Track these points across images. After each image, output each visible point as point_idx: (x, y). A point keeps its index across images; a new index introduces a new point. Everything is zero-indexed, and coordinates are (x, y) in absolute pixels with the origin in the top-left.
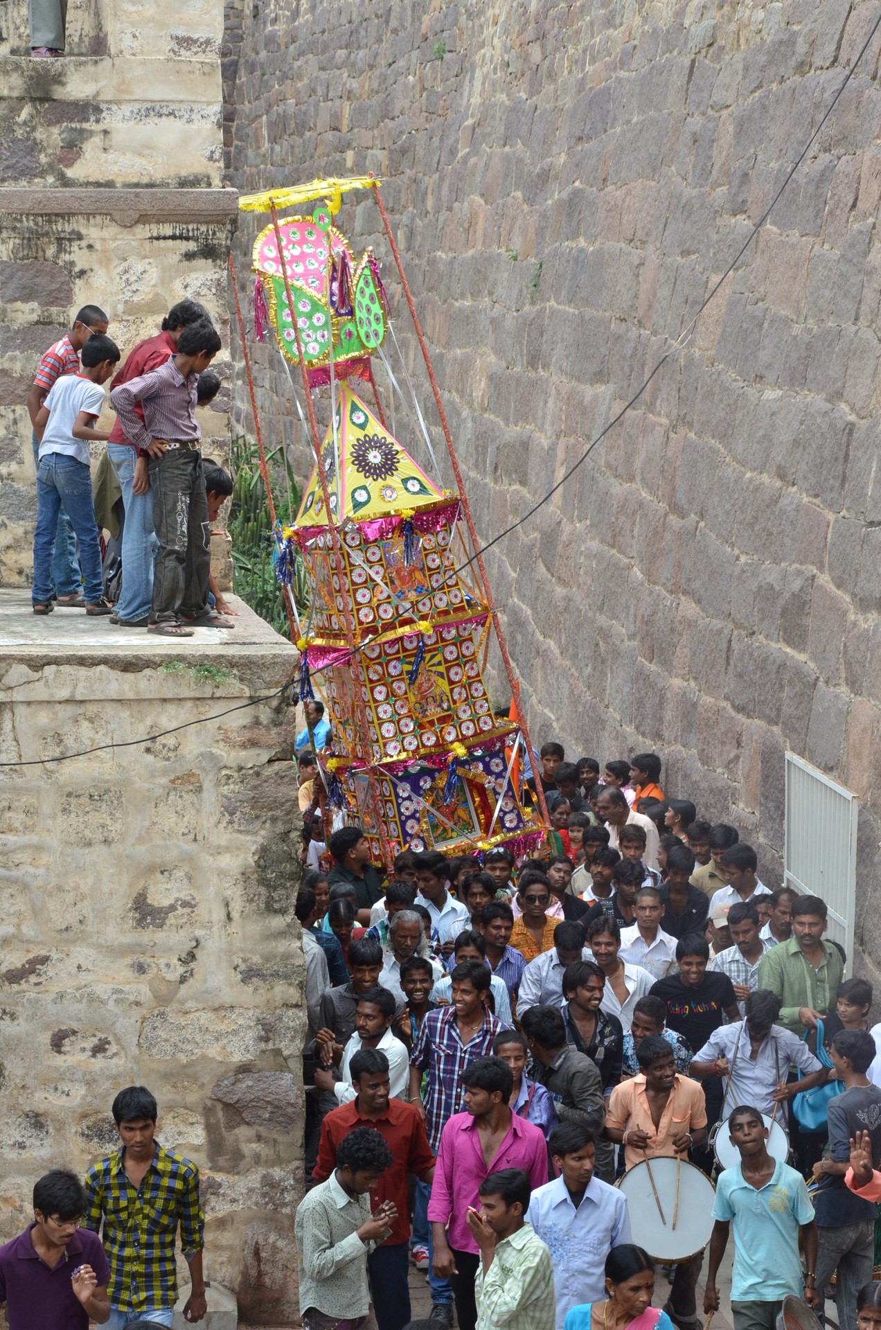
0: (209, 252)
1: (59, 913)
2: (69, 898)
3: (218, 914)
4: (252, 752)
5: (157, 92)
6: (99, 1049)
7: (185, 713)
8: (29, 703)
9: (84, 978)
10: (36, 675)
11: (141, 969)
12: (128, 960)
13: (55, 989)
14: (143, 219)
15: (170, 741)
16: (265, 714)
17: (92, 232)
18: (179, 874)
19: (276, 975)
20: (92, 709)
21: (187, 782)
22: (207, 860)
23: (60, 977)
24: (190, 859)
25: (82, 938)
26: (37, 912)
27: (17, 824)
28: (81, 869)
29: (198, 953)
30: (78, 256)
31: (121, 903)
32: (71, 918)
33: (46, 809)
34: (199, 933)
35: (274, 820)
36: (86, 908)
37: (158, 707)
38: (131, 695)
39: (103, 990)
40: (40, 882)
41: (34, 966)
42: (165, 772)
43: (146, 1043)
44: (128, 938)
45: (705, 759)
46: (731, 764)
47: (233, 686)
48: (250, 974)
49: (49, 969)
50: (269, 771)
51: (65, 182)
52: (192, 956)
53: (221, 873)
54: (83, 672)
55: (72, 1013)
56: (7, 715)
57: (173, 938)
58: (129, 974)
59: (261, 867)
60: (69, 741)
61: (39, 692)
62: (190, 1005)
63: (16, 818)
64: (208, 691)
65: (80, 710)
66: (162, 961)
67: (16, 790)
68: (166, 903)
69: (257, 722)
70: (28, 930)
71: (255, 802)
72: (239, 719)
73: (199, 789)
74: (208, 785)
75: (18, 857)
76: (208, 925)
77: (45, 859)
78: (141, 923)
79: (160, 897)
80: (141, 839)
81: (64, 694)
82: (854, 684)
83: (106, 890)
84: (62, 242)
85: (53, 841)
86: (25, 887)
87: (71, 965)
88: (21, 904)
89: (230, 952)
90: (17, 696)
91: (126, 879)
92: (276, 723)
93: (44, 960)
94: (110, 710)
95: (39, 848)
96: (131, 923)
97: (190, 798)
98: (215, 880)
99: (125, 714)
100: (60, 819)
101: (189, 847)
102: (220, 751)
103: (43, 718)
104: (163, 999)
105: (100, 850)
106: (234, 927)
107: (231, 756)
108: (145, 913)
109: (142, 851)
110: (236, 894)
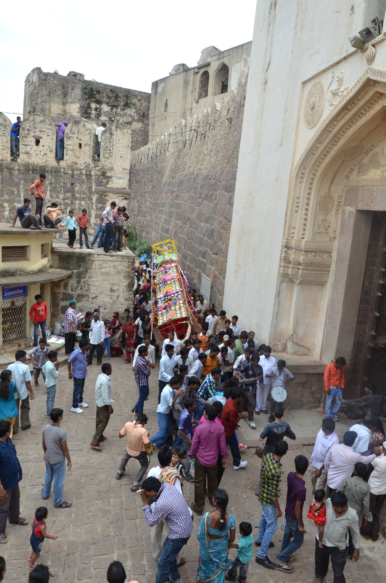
0: (126, 199)
1: (100, 290)
2: (102, 288)
3: (122, 291)
4: (128, 269)
5: (120, 176)
6: (105, 309)
7: (119, 263)
9: (103, 299)
10: (97, 256)
11: (111, 298)
12: (109, 297)
13: (99, 300)
14: (117, 193)
15: (117, 267)
16: (130, 264)
17: (110, 195)
18: (117, 285)
19: (130, 300)
20: (106, 262)
21: (119, 272)
22: (121, 284)
23: (100, 299)
24: (119, 283)
25: (103, 293)
26: (97, 289)
30: (107, 198)
31: (109, 289)
32: (102, 290)
33: (99, 275)
34: (119, 294)
35: (131, 278)
36: (104, 289)
37: (115, 262)
38: (112, 260)
39: (106, 301)
40: (98, 285)
41: (96, 297)
42: (116, 271)
43: (111, 309)
44: (109, 294)
45: (191, 274)
46: (194, 275)
47: (126, 260)
48: (126, 300)
49: (98, 298)
50: (130, 272)
51: (106, 187)
52: (118, 297)
53: (123, 285)
54: (105, 256)
55: (101, 304)
56: (94, 262)
57: (116, 294)
58: (110, 299)
59: (129, 285)
60: (103, 266)
61: (99, 259)
62: (118, 303)
63: (95, 276)
64: (122, 260)
66: (114, 297)
67: (95, 272)
69: (129, 265)
70: (96, 292)
71: (128, 276)
72: (126, 264)
73: (120, 274)
74: (122, 273)
75: (95, 282)
76: (121, 293)
77: (98, 282)
78: (111, 292)
79: (114, 288)
80: (112, 280)
81: (102, 259)
82: (212, 265)
83: (107, 287)
84: (105, 196)
85: (100, 280)
86: (95, 286)
87: (101, 297)
88: (95, 288)
89: (124, 297)
90: (96, 259)
91: (110, 286)
92: (132, 265)
93: (98, 296)
94: (109, 262)
95: (98, 281)
99: (111, 263)
100: (101, 277)
101: (119, 282)
102: (124, 268)
103: (99, 262)
104: (114, 302)
105: (106, 281)
106: (124, 293)
107: (125, 269)
108: (112, 290)
109: (112, 282)
110: (125, 288)
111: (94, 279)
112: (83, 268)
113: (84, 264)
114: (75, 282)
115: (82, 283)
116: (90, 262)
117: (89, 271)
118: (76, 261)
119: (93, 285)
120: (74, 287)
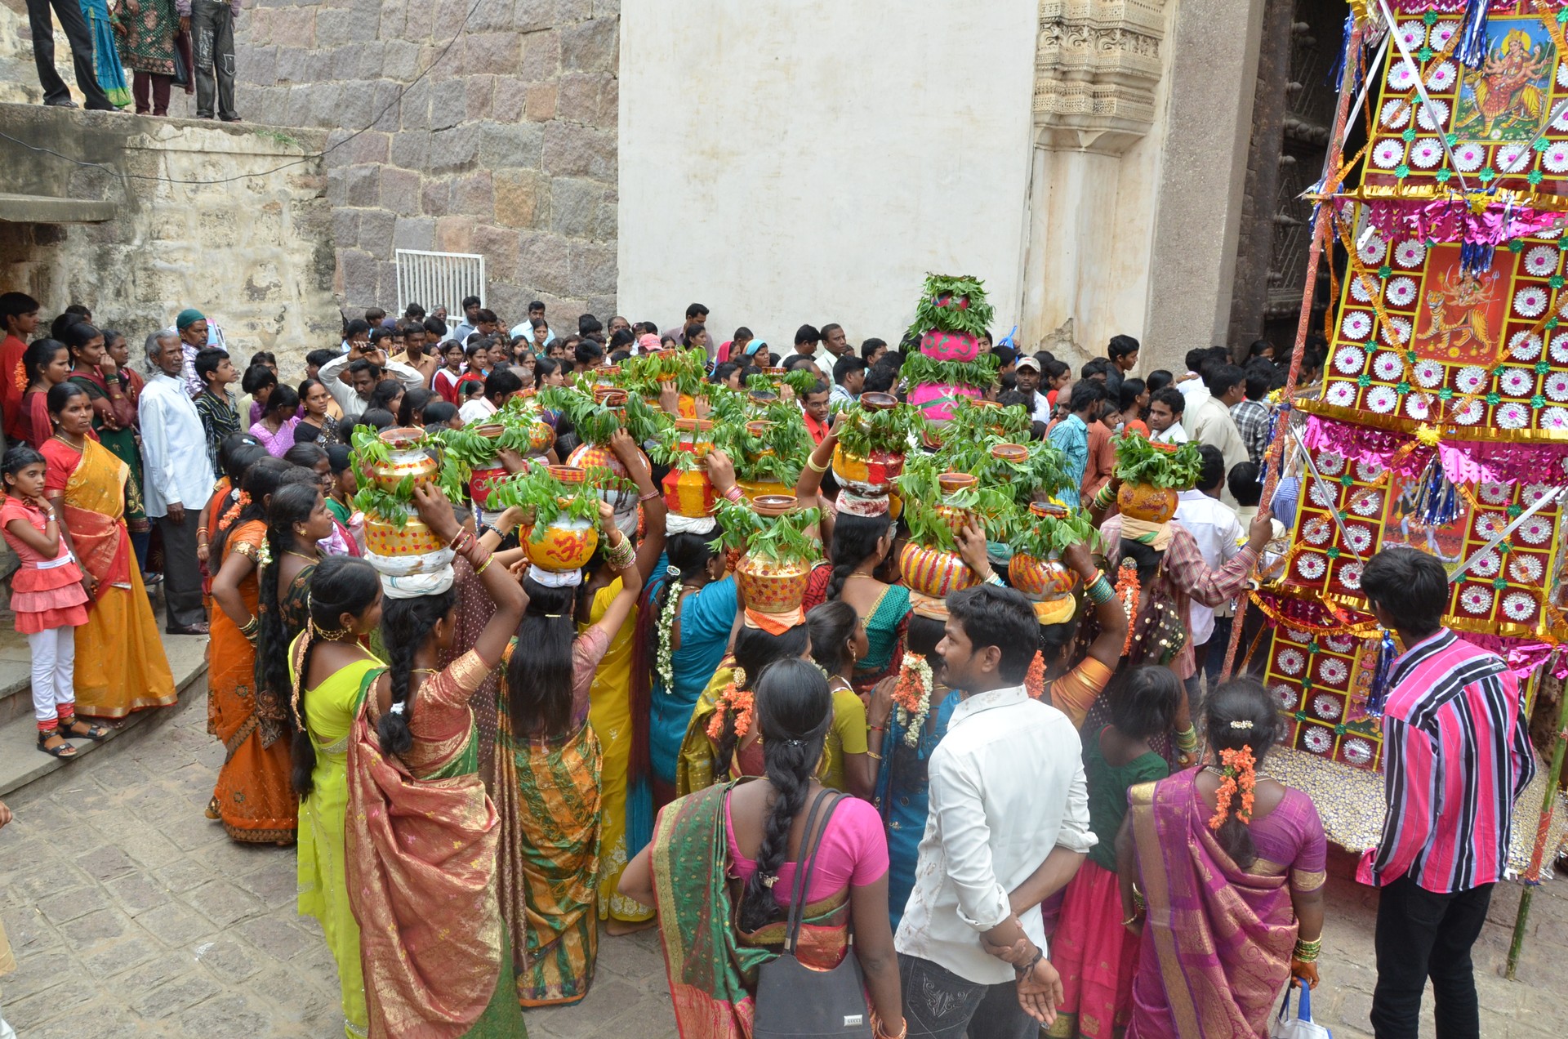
1: (203, 292)
2: (209, 282)
3: (294, 292)
4: (307, 191)
7: (268, 164)
8: (175, 151)
10: (179, 133)
11: (253, 327)
12: (245, 322)
15: (262, 181)
16: (312, 168)
18: (271, 266)
19: (328, 327)
20: (214, 158)
21: (272, 208)
22: (287, 257)
24: (277, 257)
25: (218, 308)
26: (189, 292)
27: (172, 234)
28: (215, 263)
29: (286, 316)
31: (240, 285)
32: (211, 295)
33: (191, 223)
34: (285, 303)
35: (320, 233)
36: (219, 288)
37: (252, 159)
38: (237, 150)
40: (190, 272)
42: (260, 201)
44: (245, 307)
47: (296, 149)
48: (314, 327)
50: (316, 203)
52: (282, 318)
53: (295, 265)
56: (162, 159)
57: (271, 306)
58: (246, 330)
59: (317, 262)
60: (201, 178)
61: (182, 144)
62: (283, 347)
63: (171, 229)
64: (281, 151)
65: (207, 158)
66: (265, 322)
67: (171, 210)
68: (264, 285)
69: (307, 173)
71: (311, 222)
72: (297, 169)
73: (280, 213)
74: (285, 210)
75: (175, 255)
76: (289, 298)
77: (191, 256)
78: (251, 298)
79: (261, 281)
80: (249, 244)
81: (197, 147)
82: (437, 211)
83: (230, 276)
85: (197, 244)
86: (182, 275)
88: (178, 286)
89: (303, 314)
90: (169, 146)
91: (241, 271)
94: (224, 159)
95: (188, 249)
96: (246, 298)
97: (274, 218)
98: (291, 270)
99: (233, 162)
100: (200, 230)
101: (276, 249)
102: (289, 189)
103: (185, 161)
104: (268, 344)
105: (225, 251)
106: (303, 299)
107: (297, 193)
108: (254, 292)
109: (249, 252)
110: (302, 279)
111: (168, 242)
112: (113, 187)
113: (118, 168)
114: (83, 262)
115: (119, 268)
116: (145, 158)
117: (146, 205)
118: (79, 153)
119: (172, 271)
120: (85, 288)
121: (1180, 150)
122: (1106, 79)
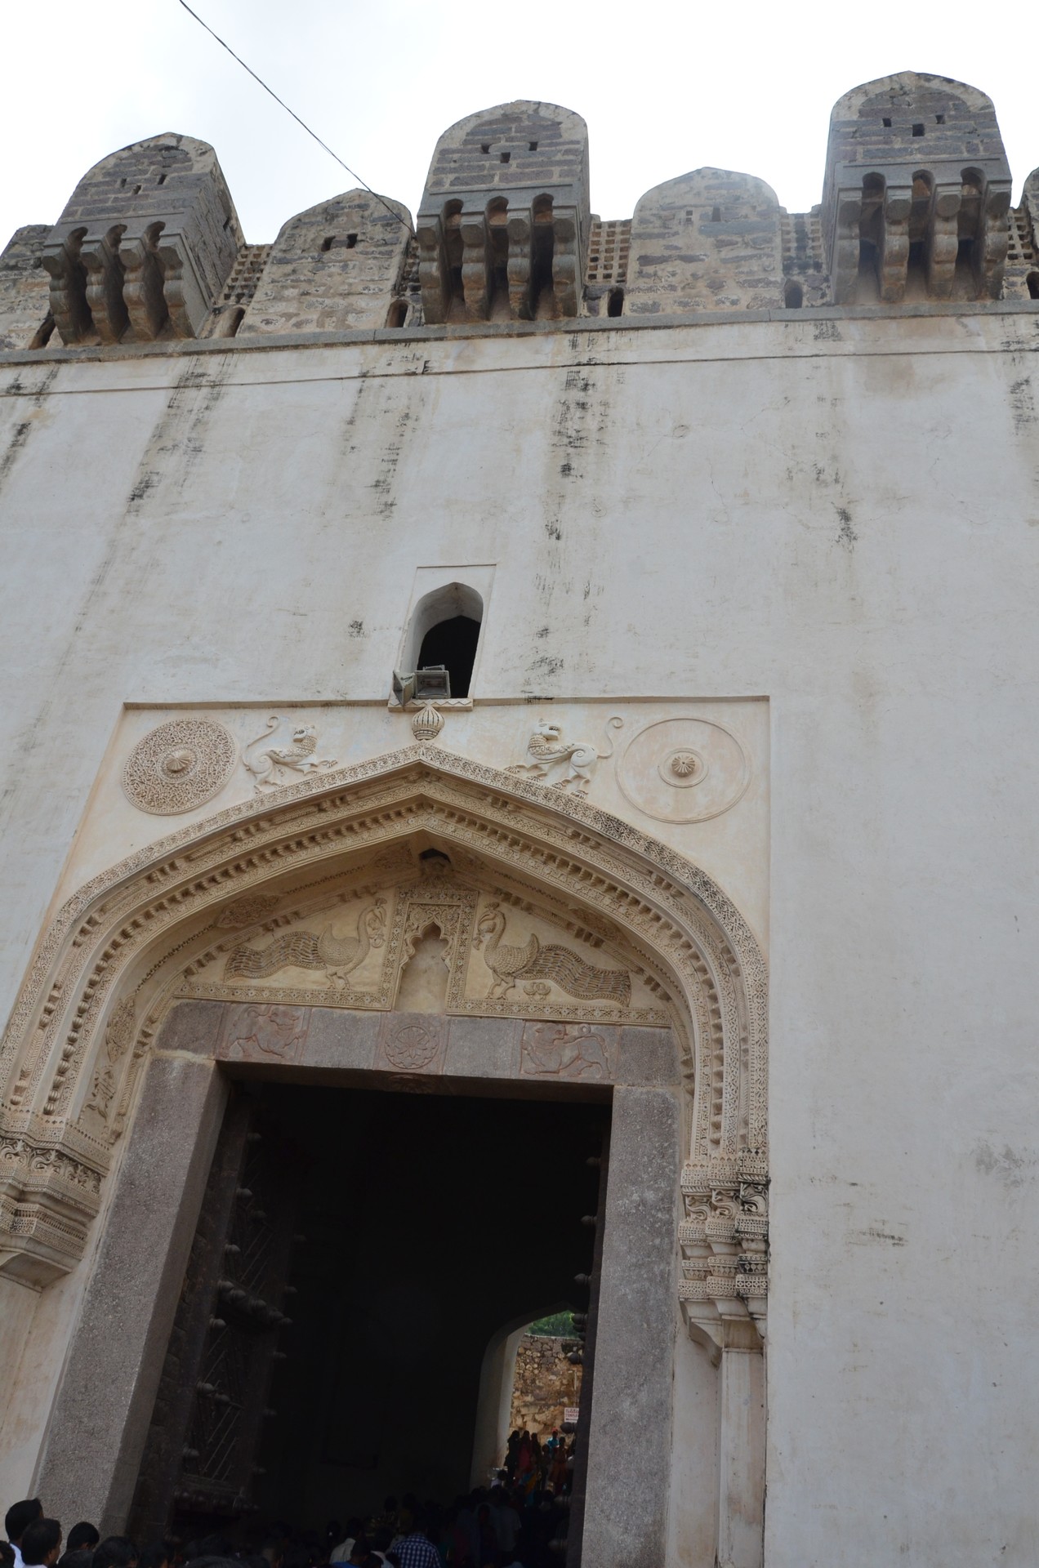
121: (104, 1292)
122: (32, 1198)
